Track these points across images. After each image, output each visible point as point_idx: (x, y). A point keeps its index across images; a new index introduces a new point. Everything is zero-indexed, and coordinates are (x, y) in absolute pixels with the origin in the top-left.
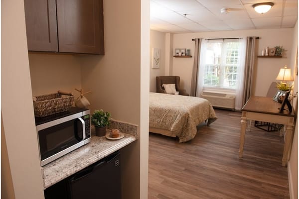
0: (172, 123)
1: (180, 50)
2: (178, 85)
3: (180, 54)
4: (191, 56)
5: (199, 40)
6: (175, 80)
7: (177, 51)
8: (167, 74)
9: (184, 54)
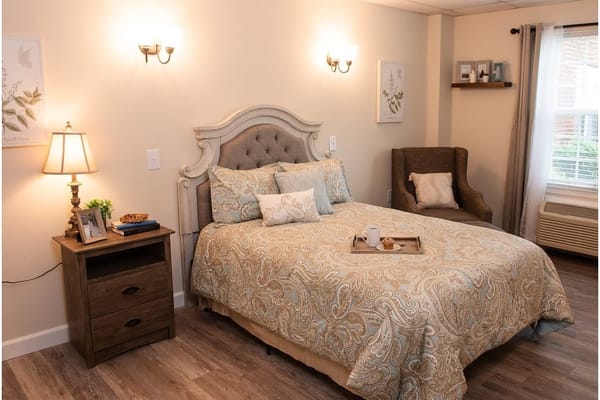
0: (361, 347)
1: (474, 65)
2: (461, 176)
3: (473, 79)
4: (509, 85)
5: (533, 30)
6: (452, 161)
7: (465, 70)
8: (432, 141)
9: (485, 79)
